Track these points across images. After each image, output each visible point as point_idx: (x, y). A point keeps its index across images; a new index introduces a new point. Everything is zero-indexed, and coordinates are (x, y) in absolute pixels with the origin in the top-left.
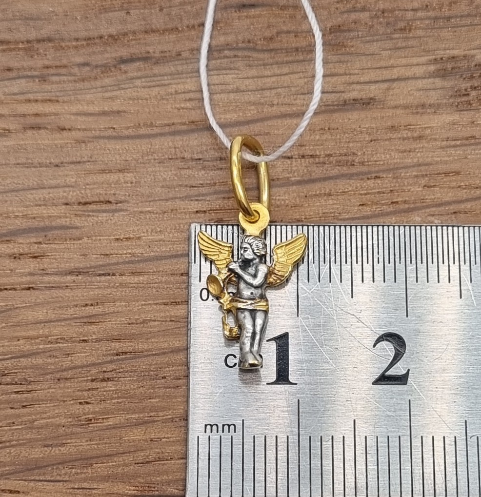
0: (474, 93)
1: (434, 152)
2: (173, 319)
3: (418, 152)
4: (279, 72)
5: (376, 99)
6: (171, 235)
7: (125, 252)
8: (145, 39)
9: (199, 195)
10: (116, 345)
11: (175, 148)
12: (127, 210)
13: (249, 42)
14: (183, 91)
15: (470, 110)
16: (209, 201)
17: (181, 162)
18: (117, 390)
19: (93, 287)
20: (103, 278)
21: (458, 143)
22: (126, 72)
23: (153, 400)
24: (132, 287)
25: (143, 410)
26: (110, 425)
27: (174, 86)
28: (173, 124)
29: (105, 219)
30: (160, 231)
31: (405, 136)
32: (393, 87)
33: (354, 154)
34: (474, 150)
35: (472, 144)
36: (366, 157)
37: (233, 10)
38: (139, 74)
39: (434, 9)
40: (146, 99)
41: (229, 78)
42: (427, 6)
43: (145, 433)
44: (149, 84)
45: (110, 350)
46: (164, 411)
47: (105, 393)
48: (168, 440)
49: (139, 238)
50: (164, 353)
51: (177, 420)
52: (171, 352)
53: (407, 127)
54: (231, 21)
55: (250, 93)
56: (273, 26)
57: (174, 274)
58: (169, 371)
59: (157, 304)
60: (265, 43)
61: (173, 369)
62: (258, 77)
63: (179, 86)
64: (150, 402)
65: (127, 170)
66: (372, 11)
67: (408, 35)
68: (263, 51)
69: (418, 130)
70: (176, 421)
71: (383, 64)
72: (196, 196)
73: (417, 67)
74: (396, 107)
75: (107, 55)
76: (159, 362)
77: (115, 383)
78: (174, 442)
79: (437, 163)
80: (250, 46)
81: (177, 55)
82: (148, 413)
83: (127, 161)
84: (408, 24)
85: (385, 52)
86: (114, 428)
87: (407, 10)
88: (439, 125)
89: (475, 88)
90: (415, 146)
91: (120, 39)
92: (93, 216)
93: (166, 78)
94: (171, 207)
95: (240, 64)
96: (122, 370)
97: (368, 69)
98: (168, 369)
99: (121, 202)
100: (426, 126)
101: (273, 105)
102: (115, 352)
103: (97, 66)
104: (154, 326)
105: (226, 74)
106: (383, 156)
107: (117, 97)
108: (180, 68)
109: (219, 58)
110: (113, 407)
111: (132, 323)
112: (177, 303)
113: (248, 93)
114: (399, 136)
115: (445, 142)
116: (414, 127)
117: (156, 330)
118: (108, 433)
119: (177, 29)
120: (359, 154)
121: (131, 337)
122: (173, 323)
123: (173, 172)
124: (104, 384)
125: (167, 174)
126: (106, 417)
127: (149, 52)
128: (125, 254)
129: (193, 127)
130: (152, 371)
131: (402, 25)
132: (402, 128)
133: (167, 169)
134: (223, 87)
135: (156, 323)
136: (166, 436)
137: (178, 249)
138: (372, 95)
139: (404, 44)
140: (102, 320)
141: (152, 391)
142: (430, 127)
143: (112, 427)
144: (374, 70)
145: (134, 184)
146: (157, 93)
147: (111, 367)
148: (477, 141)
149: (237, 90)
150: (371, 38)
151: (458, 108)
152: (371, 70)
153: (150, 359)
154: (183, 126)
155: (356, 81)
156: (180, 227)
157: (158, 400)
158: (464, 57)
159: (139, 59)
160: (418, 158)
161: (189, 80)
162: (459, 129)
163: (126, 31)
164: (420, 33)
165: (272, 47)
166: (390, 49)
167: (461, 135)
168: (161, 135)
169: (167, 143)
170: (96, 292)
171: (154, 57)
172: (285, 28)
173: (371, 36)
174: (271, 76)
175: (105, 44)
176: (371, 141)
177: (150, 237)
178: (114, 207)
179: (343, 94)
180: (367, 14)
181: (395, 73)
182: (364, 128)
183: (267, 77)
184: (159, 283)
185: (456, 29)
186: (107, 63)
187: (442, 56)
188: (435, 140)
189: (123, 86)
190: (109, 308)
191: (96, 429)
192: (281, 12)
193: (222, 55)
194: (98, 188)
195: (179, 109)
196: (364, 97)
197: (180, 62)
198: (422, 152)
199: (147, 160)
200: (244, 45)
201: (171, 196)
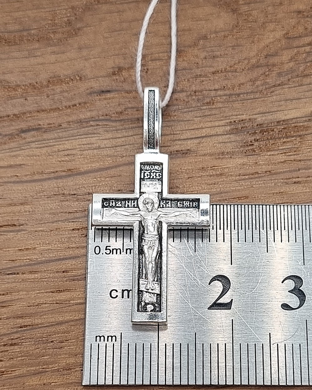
0: (256, 144)
1: (231, 184)
2: (58, 302)
3: (220, 184)
4: (126, 135)
5: (191, 150)
6: (56, 246)
7: (25, 258)
8: (38, 116)
9: (74, 218)
10: (20, 321)
11: (58, 187)
12: (26, 230)
13: (106, 115)
14: (63, 149)
15: (254, 155)
16: (81, 222)
17: (62, 197)
18: (21, 351)
19: (4, 282)
20: (11, 276)
21: (247, 177)
22: (25, 138)
23: (45, 357)
24: (30, 281)
25: (38, 364)
26: (16, 375)
27: (57, 146)
28: (57, 172)
29: (12, 236)
30: (49, 243)
31: (211, 174)
32: (202, 142)
33: (177, 187)
34: (258, 181)
35: (257, 178)
36: (185, 189)
37: (96, 95)
38: (34, 139)
39: (229, 89)
40: (38, 156)
41: (93, 140)
42: (224, 87)
43: (40, 379)
44: (40, 146)
45: (16, 324)
46: (53, 364)
47: (13, 354)
48: (55, 384)
49: (35, 249)
50: (52, 325)
51: (62, 370)
52: (56, 324)
53: (213, 168)
54: (94, 102)
55: (107, 149)
56: (122, 104)
57: (58, 272)
58: (56, 337)
59: (47, 292)
60: (117, 116)
61: (59, 335)
62: (112, 138)
63: (60, 146)
64: (43, 358)
65: (26, 203)
66: (188, 92)
67: (212, 107)
68: (116, 121)
69: (220, 169)
70: (60, 371)
71: (195, 126)
72: (72, 219)
73: (219, 128)
74: (205, 155)
75: (13, 128)
76: (49, 331)
77: (20, 346)
78: (59, 385)
79: (233, 191)
80: (107, 118)
81: (59, 126)
82: (42, 366)
83: (26, 197)
84: (212, 99)
85: (197, 119)
86: (19, 377)
87: (211, 90)
88: (234, 165)
89: (257, 140)
90: (218, 180)
91: (21, 117)
92: (4, 235)
93: (52, 141)
94: (56, 227)
95: (101, 130)
96: (24, 338)
97: (186, 130)
98: (54, 336)
99: (22, 225)
100: (225, 166)
101: (123, 156)
102: (19, 325)
103: (6, 135)
104: (45, 308)
105: (92, 137)
106: (197, 188)
107: (19, 155)
108: (60, 134)
109: (87, 127)
110: (19, 363)
111: (31, 306)
112: (60, 291)
113: (106, 149)
114: (208, 174)
115: (238, 177)
116: (217, 167)
117: (46, 309)
118: (15, 381)
119: (59, 109)
120: (181, 187)
121: (30, 315)
122: (58, 305)
123: (57, 203)
124: (12, 347)
125: (53, 205)
126: (14, 369)
127: (40, 125)
128: (26, 259)
129: (70, 173)
130: (44, 337)
131: (208, 100)
132: (209, 168)
133: (53, 202)
134: (90, 146)
135: (46, 305)
136: (54, 382)
137: (61, 255)
138: (189, 148)
139: (209, 113)
140: (10, 305)
141: (45, 351)
142: (227, 167)
143: (18, 376)
144: (190, 131)
145: (31, 213)
146: (46, 152)
147: (16, 336)
148: (259, 175)
149: (99, 148)
150: (187, 109)
151: (246, 154)
152: (187, 131)
153: (42, 329)
154: (63, 173)
155: (178, 139)
156: (62, 240)
157: (48, 357)
158: (249, 119)
159: (33, 130)
160: (220, 188)
161: (66, 142)
162: (247, 168)
163: (25, 111)
164: (220, 105)
165: (122, 118)
166: (200, 116)
167: (248, 172)
168: (49, 179)
169: (53, 184)
170: (7, 286)
171: (44, 128)
172: (130, 105)
173: (188, 108)
174: (122, 137)
175: (11, 120)
176: (189, 178)
177: (41, 248)
178: (17, 228)
179: (169, 148)
180: (184, 94)
181: (204, 132)
182: (183, 169)
183: (119, 138)
184: (49, 278)
185: (244, 102)
186: (13, 133)
187: (235, 120)
188: (231, 175)
189: (23, 148)
190: (15, 296)
191: (7, 378)
192: (127, 95)
193: (89, 125)
194: (7, 216)
195: (60, 162)
196: (183, 149)
197: (60, 131)
198: (223, 184)
199: (39, 196)
200: (103, 118)
201: (56, 219)
